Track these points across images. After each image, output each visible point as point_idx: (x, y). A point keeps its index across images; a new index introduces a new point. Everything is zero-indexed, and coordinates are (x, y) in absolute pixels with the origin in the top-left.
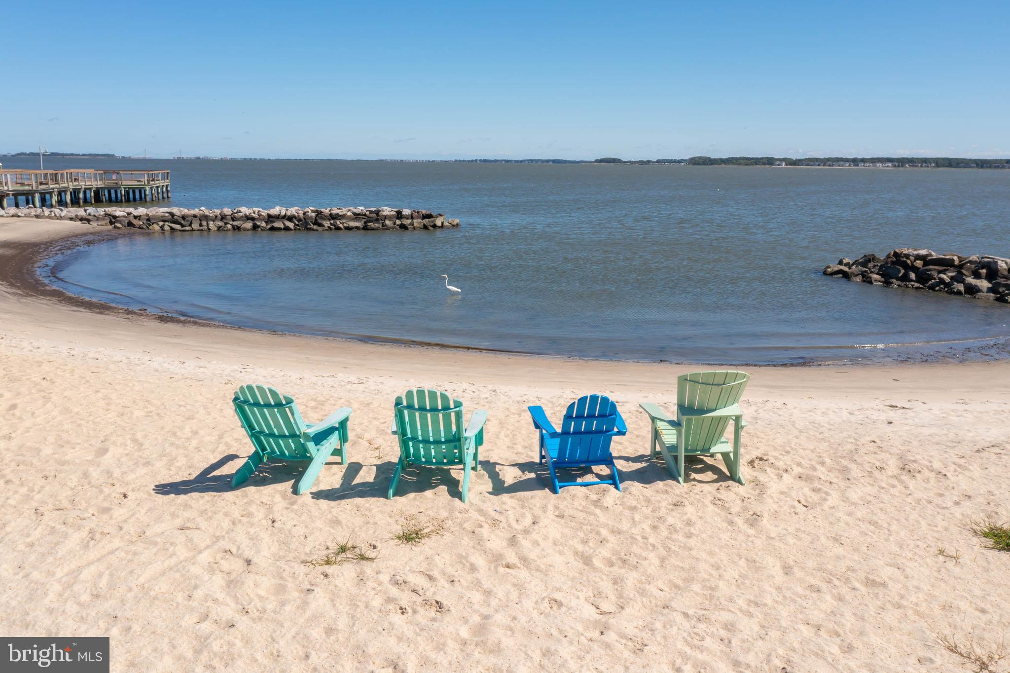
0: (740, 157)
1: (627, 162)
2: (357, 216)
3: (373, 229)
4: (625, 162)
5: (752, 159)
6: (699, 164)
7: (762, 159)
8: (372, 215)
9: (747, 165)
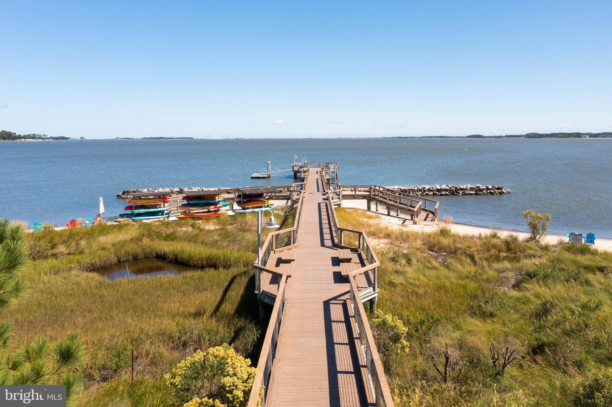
0: (559, 133)
1: (487, 137)
2: (471, 189)
3: (480, 194)
4: (485, 137)
5: (567, 134)
6: (533, 137)
7: (573, 133)
8: (477, 188)
9: (564, 137)
